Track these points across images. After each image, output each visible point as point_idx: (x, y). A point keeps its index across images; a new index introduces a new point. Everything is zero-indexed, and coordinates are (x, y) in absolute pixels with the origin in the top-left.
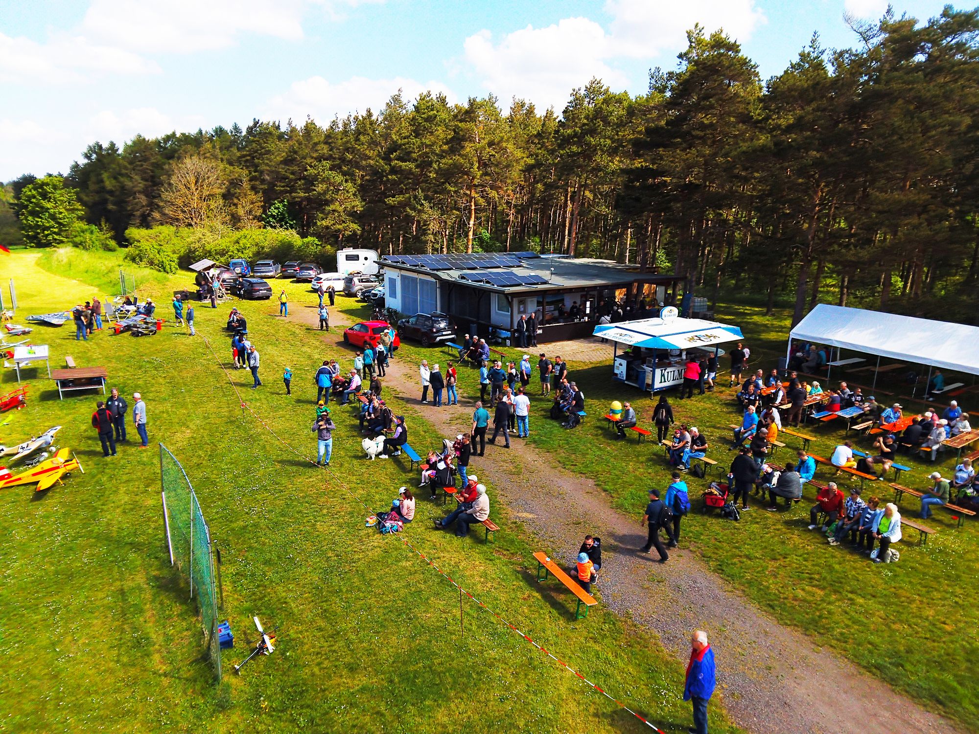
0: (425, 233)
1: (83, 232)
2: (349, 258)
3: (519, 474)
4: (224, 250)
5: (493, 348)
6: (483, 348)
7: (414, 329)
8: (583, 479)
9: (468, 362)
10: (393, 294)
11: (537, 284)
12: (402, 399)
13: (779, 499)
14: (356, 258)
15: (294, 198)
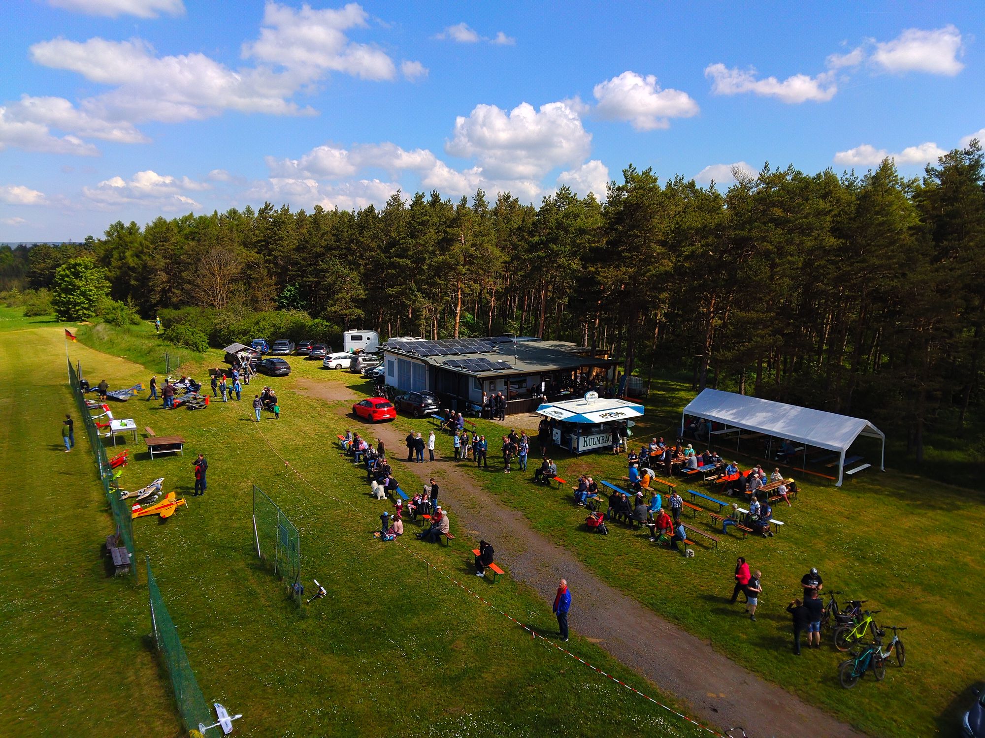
0: (418, 318)
1: (114, 309)
2: (354, 338)
3: (473, 508)
4: (245, 330)
5: (468, 419)
6: (458, 419)
7: (408, 403)
8: (515, 512)
9: (448, 430)
10: (391, 373)
11: (504, 369)
12: (397, 459)
13: (635, 523)
14: (359, 338)
15: (306, 282)
